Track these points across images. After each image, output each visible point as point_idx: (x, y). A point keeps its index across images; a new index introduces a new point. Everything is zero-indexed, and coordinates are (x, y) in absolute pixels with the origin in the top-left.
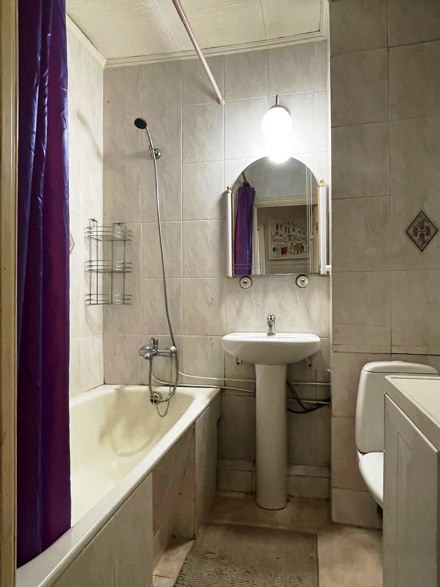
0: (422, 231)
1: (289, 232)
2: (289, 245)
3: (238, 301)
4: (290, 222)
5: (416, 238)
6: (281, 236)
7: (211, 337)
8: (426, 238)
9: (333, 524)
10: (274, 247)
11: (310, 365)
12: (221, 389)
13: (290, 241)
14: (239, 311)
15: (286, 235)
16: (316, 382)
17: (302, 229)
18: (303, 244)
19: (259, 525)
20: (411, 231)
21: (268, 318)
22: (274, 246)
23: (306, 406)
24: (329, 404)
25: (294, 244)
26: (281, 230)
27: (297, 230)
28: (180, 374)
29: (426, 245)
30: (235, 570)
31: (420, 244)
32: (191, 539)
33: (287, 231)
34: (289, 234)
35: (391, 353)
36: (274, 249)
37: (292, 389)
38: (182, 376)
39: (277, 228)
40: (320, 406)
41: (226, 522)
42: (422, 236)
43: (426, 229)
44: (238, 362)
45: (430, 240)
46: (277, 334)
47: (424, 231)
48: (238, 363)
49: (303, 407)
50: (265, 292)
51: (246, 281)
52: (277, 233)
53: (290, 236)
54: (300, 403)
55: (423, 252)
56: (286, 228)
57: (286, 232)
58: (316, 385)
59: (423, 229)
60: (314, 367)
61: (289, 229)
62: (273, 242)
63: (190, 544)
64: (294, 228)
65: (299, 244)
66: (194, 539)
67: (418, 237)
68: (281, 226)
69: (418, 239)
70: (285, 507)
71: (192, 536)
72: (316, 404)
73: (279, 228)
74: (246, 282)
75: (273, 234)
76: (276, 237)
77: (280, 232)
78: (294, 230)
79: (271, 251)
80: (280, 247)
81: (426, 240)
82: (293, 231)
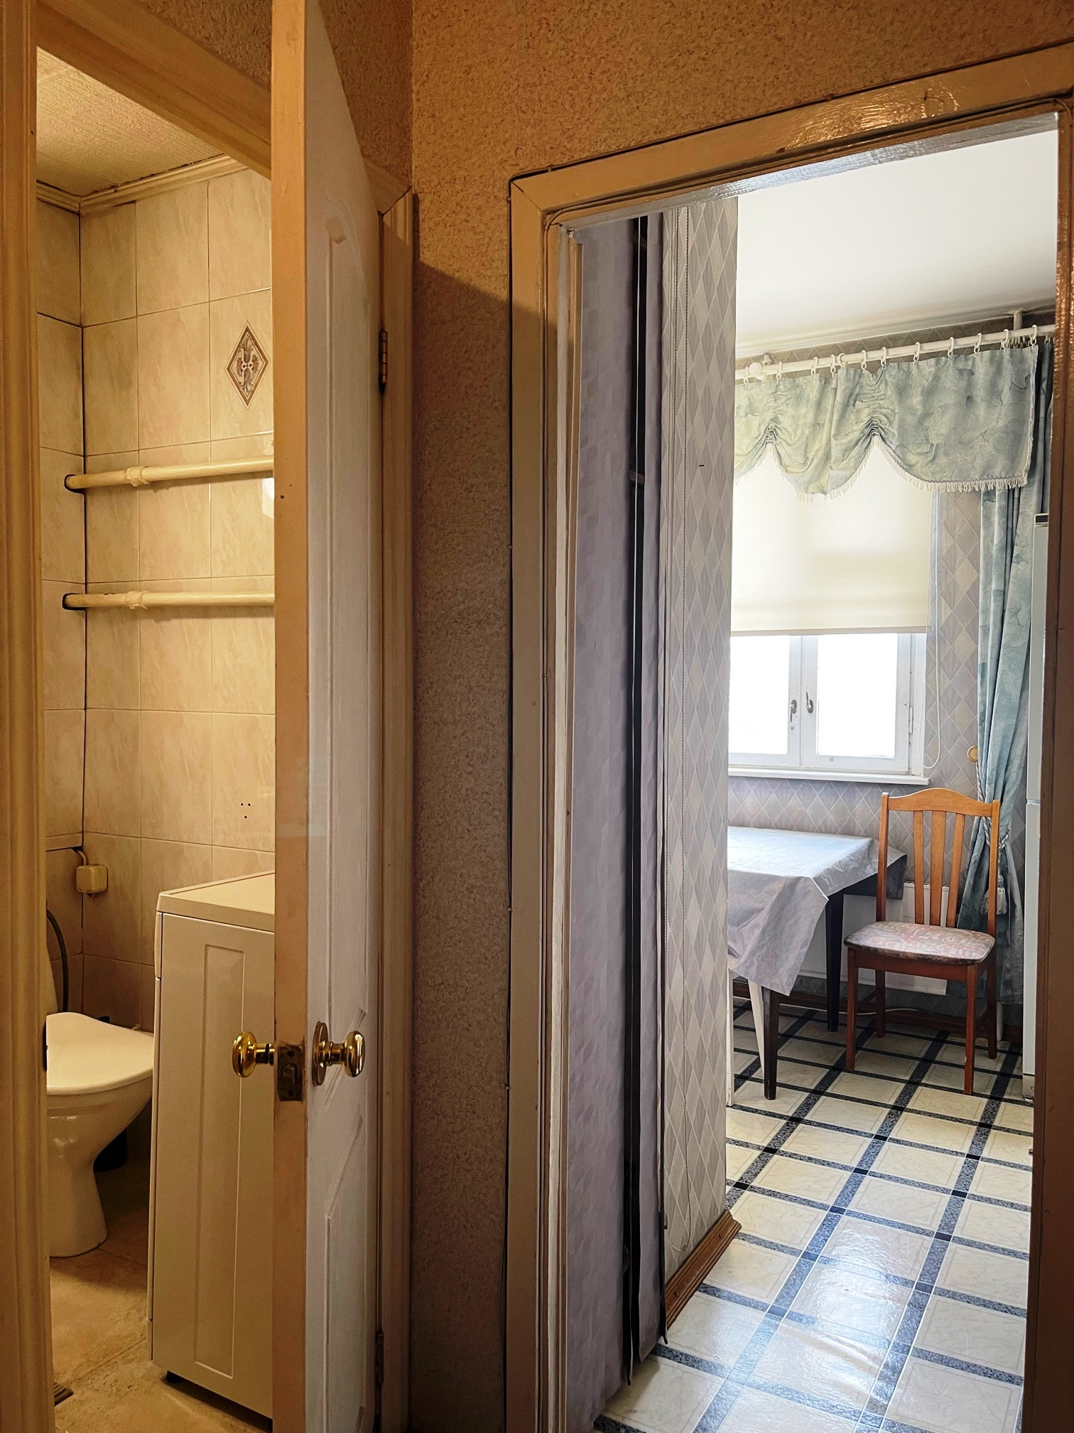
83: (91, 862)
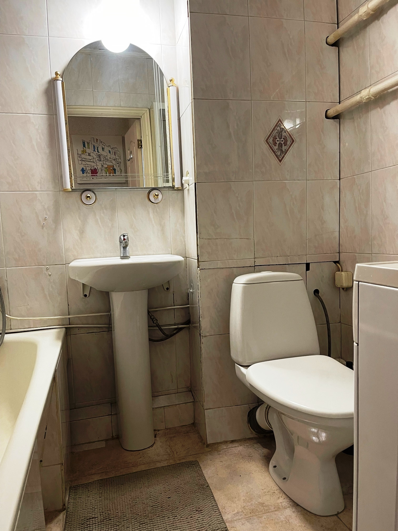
0: (280, 141)
1: (98, 152)
2: (99, 167)
3: (80, 221)
4: (99, 140)
5: (276, 148)
6: (89, 155)
7: (47, 266)
8: (284, 148)
9: (208, 446)
10: (83, 168)
11: (167, 289)
12: (66, 328)
13: (101, 162)
14: (82, 232)
15: (94, 155)
16: (174, 306)
17: (112, 149)
18: (115, 167)
19: (134, 470)
20: (271, 140)
21: (120, 238)
22: (82, 166)
23: (166, 333)
24: (189, 327)
25: (106, 166)
26: (89, 148)
27: (107, 149)
28: (8, 318)
29: (284, 155)
30: (128, 526)
31: (279, 153)
32: (61, 511)
33: (96, 150)
34: (98, 153)
35: (255, 266)
36: (83, 171)
37: (152, 315)
38: (10, 319)
39: (84, 146)
40: (179, 330)
41: (96, 478)
42: (280, 145)
43: (283, 139)
44: (85, 294)
45: (288, 150)
46: (131, 257)
47: (282, 141)
48: (86, 296)
49: (164, 333)
50: (113, 209)
51: (89, 195)
52: (84, 152)
53: (99, 156)
54: (161, 330)
55: (282, 162)
56: (94, 147)
57: (94, 151)
58: (174, 309)
59: (281, 139)
60: (171, 290)
61: (97, 148)
62: (80, 162)
63: (62, 516)
64: (103, 147)
65: (111, 166)
66: (63, 509)
67: (277, 147)
68: (88, 143)
69: (277, 149)
70: (155, 443)
71: (61, 507)
72: (176, 329)
73: (86, 146)
74: (89, 197)
75: (80, 153)
76: (83, 156)
77: (88, 151)
78: (103, 149)
79: (79, 173)
80: (90, 168)
81: (283, 150)
82: (103, 151)
83: (344, 270)
